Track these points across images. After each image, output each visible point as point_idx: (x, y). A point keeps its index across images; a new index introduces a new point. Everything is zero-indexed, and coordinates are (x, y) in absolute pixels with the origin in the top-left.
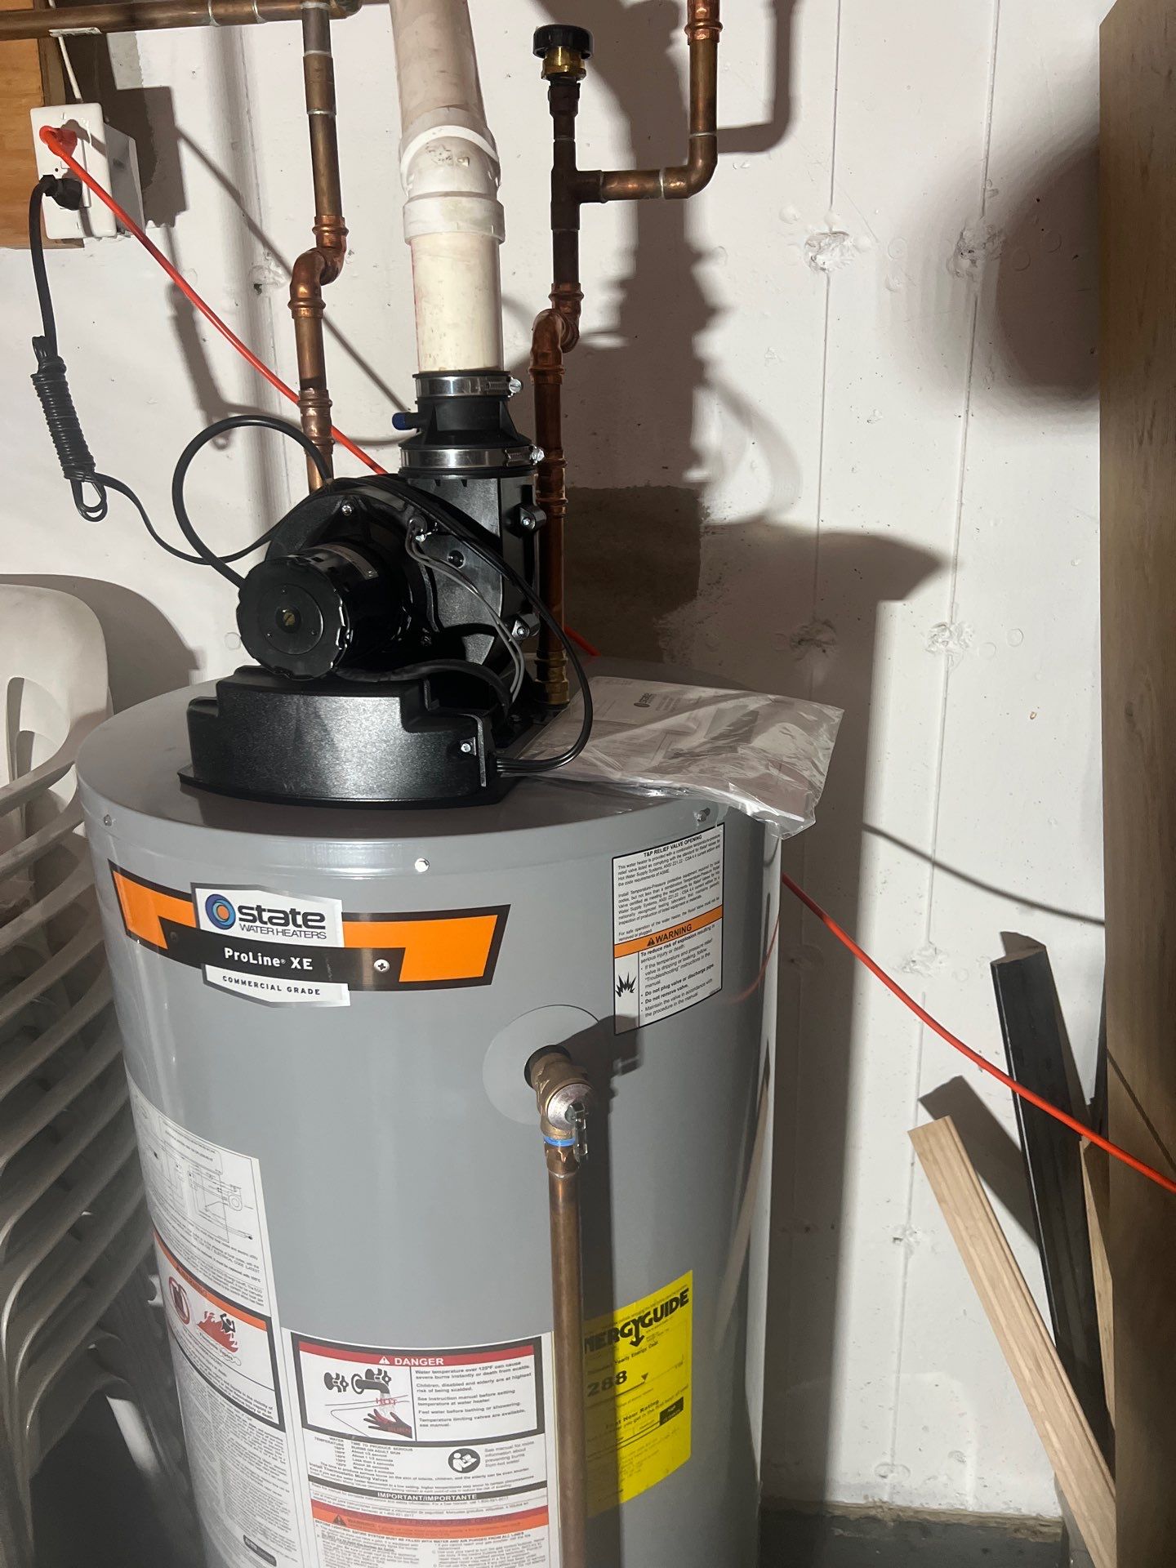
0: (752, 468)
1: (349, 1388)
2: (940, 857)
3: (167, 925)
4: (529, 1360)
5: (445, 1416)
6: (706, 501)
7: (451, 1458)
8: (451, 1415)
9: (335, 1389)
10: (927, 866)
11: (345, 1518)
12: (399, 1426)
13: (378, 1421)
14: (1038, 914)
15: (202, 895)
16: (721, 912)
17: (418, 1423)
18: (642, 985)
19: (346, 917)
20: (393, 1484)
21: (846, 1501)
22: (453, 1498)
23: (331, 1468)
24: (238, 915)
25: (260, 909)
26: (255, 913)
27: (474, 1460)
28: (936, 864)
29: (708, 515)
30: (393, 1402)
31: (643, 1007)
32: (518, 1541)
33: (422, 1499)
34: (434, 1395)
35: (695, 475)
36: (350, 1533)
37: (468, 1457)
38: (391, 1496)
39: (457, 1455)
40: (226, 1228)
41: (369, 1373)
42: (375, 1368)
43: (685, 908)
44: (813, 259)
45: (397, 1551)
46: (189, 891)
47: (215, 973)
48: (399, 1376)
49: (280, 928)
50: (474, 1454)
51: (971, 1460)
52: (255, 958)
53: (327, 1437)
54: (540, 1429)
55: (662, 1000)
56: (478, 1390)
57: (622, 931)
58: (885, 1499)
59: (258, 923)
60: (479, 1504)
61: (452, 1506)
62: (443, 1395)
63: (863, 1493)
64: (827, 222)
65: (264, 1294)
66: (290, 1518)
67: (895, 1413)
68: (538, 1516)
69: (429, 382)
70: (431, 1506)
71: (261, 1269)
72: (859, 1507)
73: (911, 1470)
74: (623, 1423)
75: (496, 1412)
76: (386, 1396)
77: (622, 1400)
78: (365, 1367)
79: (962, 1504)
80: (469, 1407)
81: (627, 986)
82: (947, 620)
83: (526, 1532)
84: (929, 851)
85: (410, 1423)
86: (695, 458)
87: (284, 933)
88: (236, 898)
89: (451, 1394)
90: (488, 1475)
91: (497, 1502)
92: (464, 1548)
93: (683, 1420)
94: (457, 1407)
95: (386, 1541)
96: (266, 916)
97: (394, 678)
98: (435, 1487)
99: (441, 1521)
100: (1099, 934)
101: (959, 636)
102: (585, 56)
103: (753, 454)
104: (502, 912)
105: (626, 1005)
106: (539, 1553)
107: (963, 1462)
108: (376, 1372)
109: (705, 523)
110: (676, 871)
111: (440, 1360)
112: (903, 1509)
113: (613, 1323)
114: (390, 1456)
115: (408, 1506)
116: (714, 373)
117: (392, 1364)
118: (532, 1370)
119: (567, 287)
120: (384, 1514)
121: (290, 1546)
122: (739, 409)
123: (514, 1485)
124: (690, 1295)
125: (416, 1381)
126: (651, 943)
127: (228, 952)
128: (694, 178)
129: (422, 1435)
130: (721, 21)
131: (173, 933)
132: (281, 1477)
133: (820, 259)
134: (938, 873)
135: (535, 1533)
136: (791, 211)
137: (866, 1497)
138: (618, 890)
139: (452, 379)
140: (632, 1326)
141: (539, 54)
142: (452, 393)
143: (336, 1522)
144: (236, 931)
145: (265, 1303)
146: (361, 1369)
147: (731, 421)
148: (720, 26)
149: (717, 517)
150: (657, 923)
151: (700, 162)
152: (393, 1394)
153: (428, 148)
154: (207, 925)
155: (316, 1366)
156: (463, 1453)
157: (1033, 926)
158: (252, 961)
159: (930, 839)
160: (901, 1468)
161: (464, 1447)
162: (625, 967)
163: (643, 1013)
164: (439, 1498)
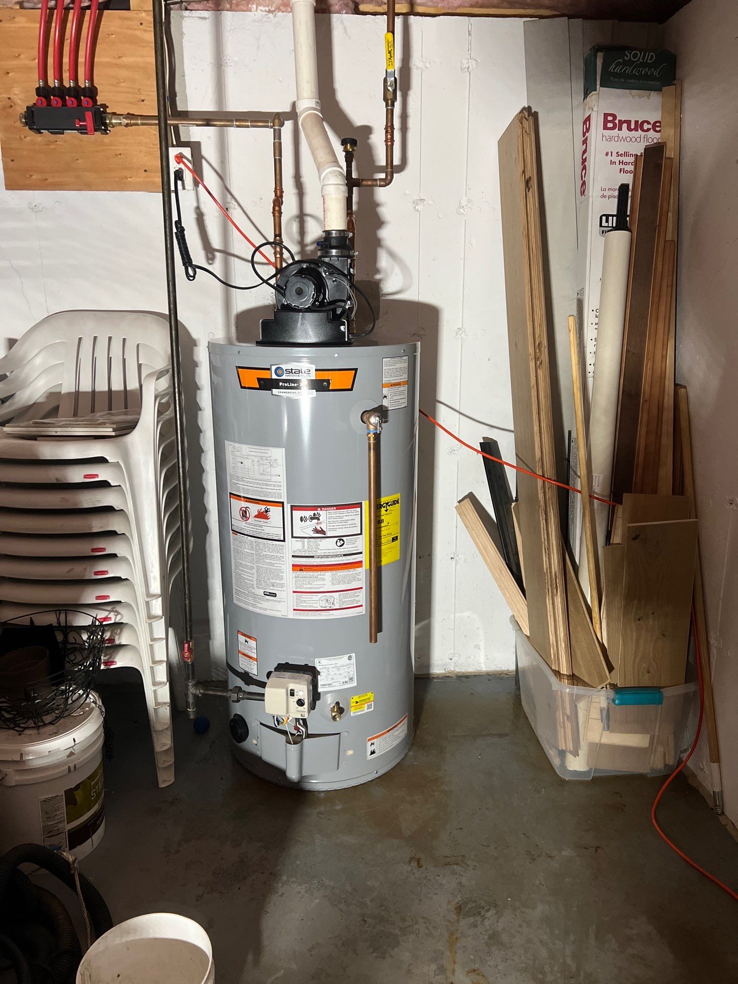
0: (397, 275)
1: (308, 521)
2: (461, 411)
3: (259, 380)
4: (359, 509)
5: (335, 527)
6: (382, 286)
7: (337, 542)
8: (337, 527)
9: (303, 521)
10: (458, 414)
11: (303, 568)
12: (322, 532)
13: (316, 531)
14: (495, 430)
15: (274, 368)
16: (407, 383)
17: (328, 530)
18: (389, 397)
19: (316, 370)
20: (320, 553)
21: (438, 672)
22: (336, 556)
23: (300, 551)
24: (285, 372)
25: (292, 369)
26: (290, 371)
27: (343, 542)
28: (460, 413)
29: (382, 291)
30: (321, 523)
31: (389, 404)
32: (354, 572)
33: (327, 557)
34: (333, 520)
35: (378, 277)
36: (305, 573)
37: (341, 541)
38: (318, 557)
39: (338, 541)
40: (271, 475)
41: (314, 514)
42: (316, 512)
43: (397, 378)
44: (415, 207)
45: (319, 577)
46: (269, 367)
47: (275, 391)
48: (323, 514)
49: (297, 375)
50: (343, 541)
51: (482, 648)
52: (289, 384)
53: (299, 539)
54: (361, 534)
55: (393, 403)
56: (345, 518)
57: (385, 380)
58: (452, 669)
59: (291, 374)
60: (344, 558)
61: (337, 559)
62: (336, 520)
63: (444, 668)
64: (419, 196)
65: (282, 494)
66: (284, 575)
67: (454, 631)
68: (359, 563)
69: (328, 233)
70: (330, 559)
71: (282, 486)
72: (443, 674)
73: (461, 655)
74: (383, 537)
75: (350, 526)
76: (319, 521)
77: (382, 529)
78: (313, 512)
79: (480, 668)
80: (342, 524)
81: (385, 397)
82: (460, 327)
83: (356, 569)
84: (458, 409)
85: (325, 530)
86: (377, 271)
87: (298, 376)
88: (284, 367)
89: (338, 520)
90: (347, 548)
91: (349, 557)
92: (339, 574)
93: (398, 542)
94: (339, 524)
95: (316, 574)
96: (293, 371)
97: (324, 309)
98: (332, 552)
99: (333, 564)
100: (513, 435)
101: (465, 332)
102: (355, 146)
103: (397, 270)
104: (356, 370)
105: (385, 403)
106: (360, 577)
107: (480, 649)
108: (316, 513)
109: (381, 293)
110: (398, 366)
111: (335, 508)
112: (458, 672)
113: (380, 502)
114: (319, 542)
115: (324, 560)
116: (383, 243)
117: (321, 510)
118: (359, 513)
119: (349, 211)
120: (316, 564)
121: (282, 585)
122: (392, 255)
123: (354, 552)
124: (399, 500)
125: (328, 516)
126: (391, 386)
127: (281, 384)
128: (387, 182)
129: (328, 534)
130: (394, 139)
131: (262, 382)
132: (282, 560)
133: (417, 207)
134: (461, 416)
135: (359, 570)
136: (407, 192)
137: (445, 669)
138: (384, 368)
139: (334, 232)
140: (385, 505)
141: (343, 145)
142: (334, 235)
143: (300, 570)
144: (284, 377)
145: (283, 497)
146: (311, 513)
147: (389, 259)
148: (394, 141)
149: (386, 291)
150: (394, 380)
151: (389, 177)
152: (321, 521)
153: (330, 172)
154: (274, 377)
155: (297, 514)
156: (340, 540)
157: (493, 435)
158: (288, 385)
159: (458, 405)
160: (457, 654)
161: (340, 538)
162: (385, 391)
163: (389, 406)
164: (333, 556)
